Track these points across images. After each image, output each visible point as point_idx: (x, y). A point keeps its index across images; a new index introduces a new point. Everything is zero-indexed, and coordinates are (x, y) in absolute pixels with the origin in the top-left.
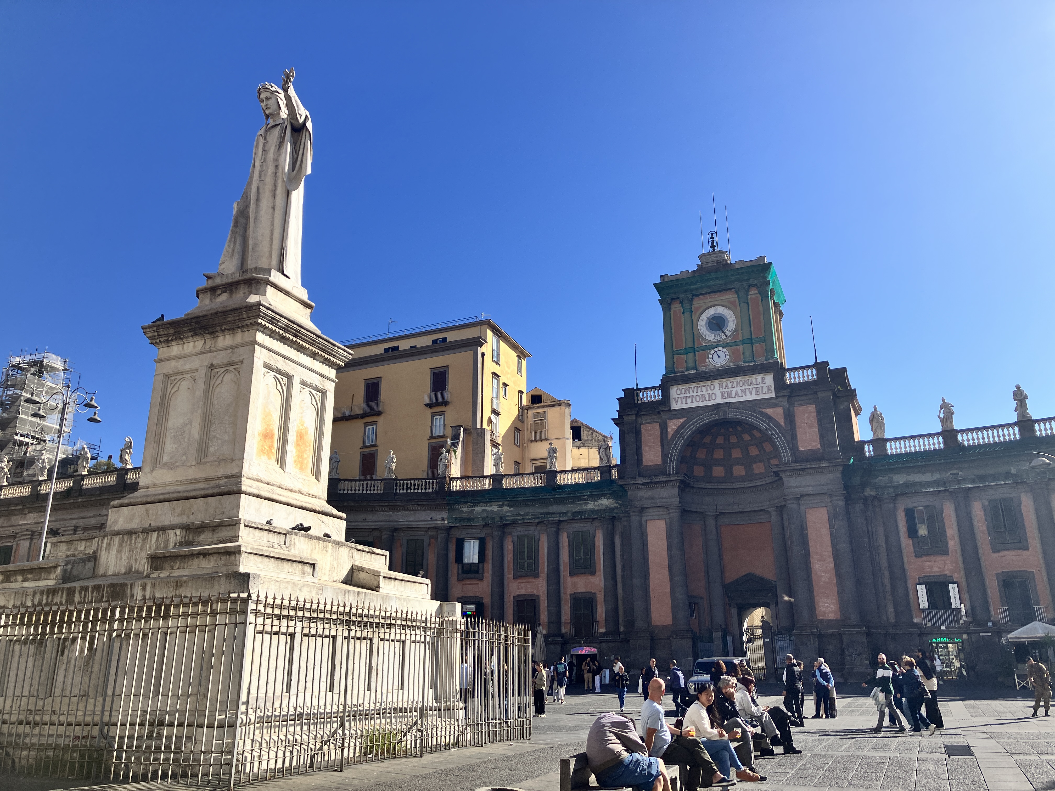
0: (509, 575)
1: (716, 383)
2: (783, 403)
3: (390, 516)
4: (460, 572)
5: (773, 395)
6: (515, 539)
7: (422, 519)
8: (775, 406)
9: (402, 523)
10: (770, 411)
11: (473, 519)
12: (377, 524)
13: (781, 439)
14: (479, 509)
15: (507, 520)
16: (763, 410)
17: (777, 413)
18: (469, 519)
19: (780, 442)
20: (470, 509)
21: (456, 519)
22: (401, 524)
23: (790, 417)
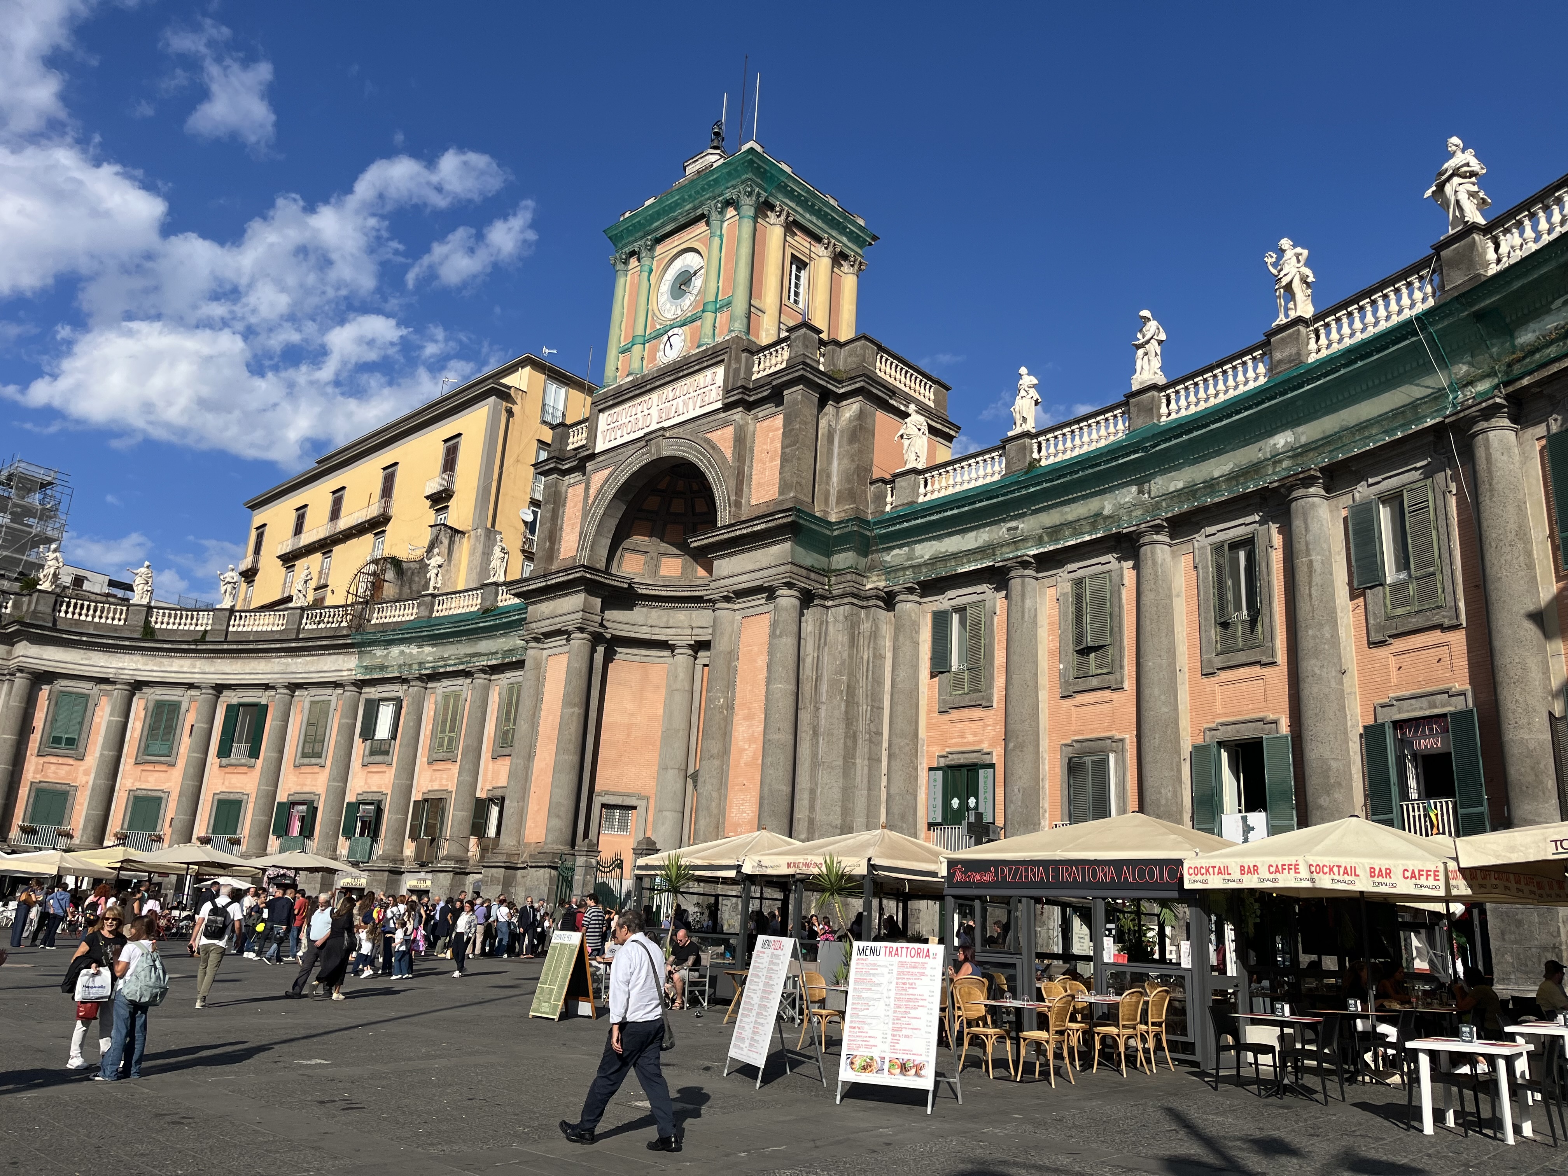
0: (422, 759)
1: (654, 396)
2: (736, 417)
3: (288, 665)
4: (367, 753)
5: (719, 405)
6: (439, 698)
7: (325, 669)
8: (726, 424)
9: (300, 676)
10: (714, 436)
11: (387, 667)
12: (269, 676)
13: (721, 486)
14: (395, 650)
15: (426, 669)
16: (708, 436)
17: (723, 438)
18: (382, 668)
19: (720, 493)
20: (385, 652)
21: (366, 668)
22: (299, 679)
23: (741, 441)
